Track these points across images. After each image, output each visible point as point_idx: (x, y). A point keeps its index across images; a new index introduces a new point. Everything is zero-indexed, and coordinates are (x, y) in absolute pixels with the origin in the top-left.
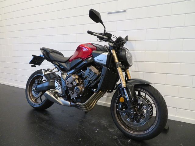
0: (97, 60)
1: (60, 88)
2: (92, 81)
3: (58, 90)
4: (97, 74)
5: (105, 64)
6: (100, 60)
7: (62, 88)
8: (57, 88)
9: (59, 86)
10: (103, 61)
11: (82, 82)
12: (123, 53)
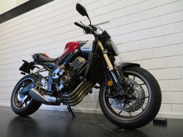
0: (84, 48)
1: (46, 85)
2: (79, 69)
3: (44, 86)
4: (84, 62)
5: (92, 50)
6: (86, 48)
7: (48, 84)
8: (43, 85)
9: (46, 82)
10: (89, 48)
11: (69, 72)
12: (109, 43)
